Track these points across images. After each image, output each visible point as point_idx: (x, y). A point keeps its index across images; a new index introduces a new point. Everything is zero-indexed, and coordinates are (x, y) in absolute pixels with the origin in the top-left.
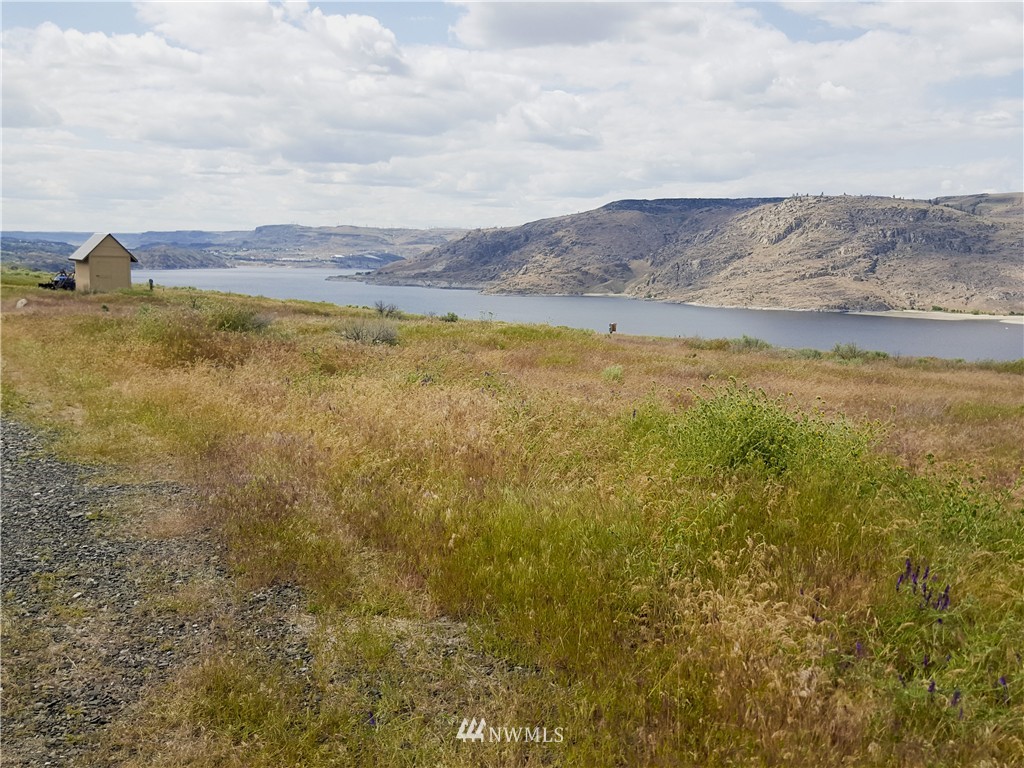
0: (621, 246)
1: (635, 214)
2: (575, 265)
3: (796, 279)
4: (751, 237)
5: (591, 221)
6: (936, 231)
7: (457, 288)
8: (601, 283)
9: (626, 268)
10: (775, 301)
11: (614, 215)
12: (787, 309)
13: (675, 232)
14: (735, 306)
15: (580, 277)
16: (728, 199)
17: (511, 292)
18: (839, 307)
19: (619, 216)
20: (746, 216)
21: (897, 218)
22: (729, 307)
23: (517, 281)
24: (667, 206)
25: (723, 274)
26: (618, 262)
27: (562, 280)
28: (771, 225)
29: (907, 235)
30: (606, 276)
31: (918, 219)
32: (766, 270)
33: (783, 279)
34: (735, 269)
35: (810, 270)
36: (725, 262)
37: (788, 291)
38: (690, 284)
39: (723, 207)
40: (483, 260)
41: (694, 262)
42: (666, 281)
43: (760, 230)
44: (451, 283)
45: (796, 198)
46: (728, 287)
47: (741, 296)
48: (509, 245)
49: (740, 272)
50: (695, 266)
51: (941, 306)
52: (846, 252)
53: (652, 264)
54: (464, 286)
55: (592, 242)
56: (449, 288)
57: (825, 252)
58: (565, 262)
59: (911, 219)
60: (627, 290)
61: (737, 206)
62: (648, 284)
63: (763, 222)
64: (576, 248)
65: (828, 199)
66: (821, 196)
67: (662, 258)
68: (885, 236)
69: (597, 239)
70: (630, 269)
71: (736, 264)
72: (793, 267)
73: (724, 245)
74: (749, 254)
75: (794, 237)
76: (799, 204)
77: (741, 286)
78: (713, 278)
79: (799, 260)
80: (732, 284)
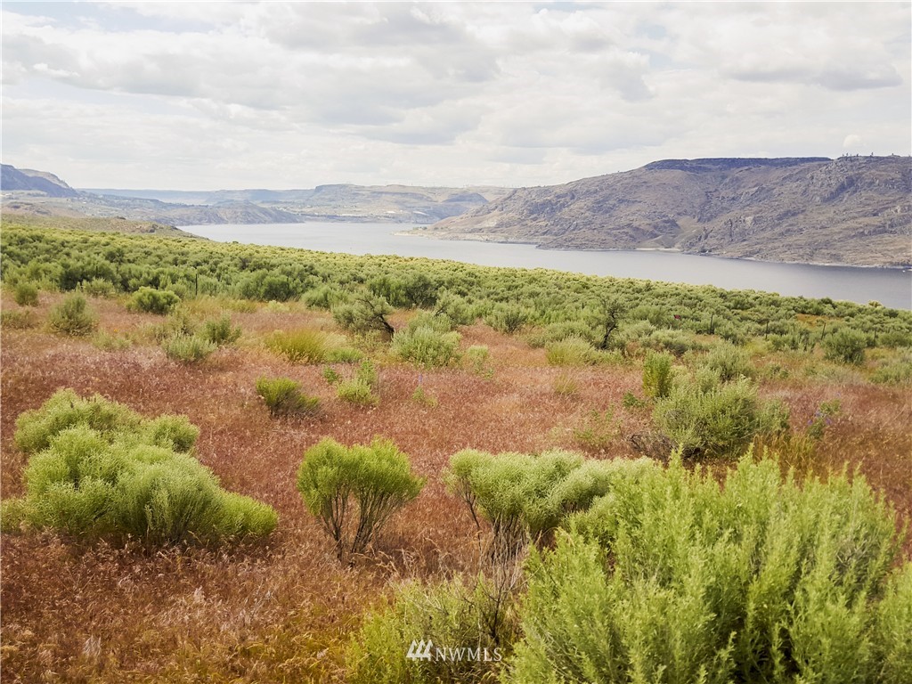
0: (666, 203)
1: (678, 173)
2: (624, 221)
3: (854, 236)
4: (802, 195)
5: (636, 180)
7: (513, 243)
8: (652, 238)
9: (673, 223)
10: (837, 257)
11: (656, 174)
12: (850, 265)
13: (716, 190)
14: (796, 262)
15: (631, 233)
16: (766, 159)
17: (568, 246)
18: (903, 264)
19: (661, 175)
20: (791, 176)
22: (790, 262)
23: (573, 236)
24: (706, 166)
25: (778, 230)
26: (666, 219)
27: (615, 236)
28: (823, 184)
30: (656, 232)
32: (822, 228)
33: (841, 235)
34: (790, 225)
35: (869, 228)
36: (779, 219)
37: (848, 248)
38: (745, 240)
39: (763, 167)
40: (532, 216)
41: (747, 219)
42: (719, 236)
43: (812, 188)
44: (507, 238)
45: (846, 158)
46: (785, 243)
47: (801, 252)
48: (556, 204)
49: (795, 228)
50: (749, 223)
52: (903, 210)
53: (699, 220)
54: (520, 240)
55: (638, 200)
56: (506, 243)
57: (881, 210)
58: (613, 219)
60: (678, 245)
61: (776, 165)
62: (700, 240)
63: (814, 181)
64: (622, 206)
65: (878, 159)
66: (871, 157)
67: (709, 215)
69: (643, 196)
70: (677, 225)
71: (791, 220)
72: (851, 224)
73: (777, 203)
74: (803, 211)
75: (847, 195)
76: (850, 164)
77: (799, 242)
78: (768, 234)
79: (855, 218)
80: (790, 240)
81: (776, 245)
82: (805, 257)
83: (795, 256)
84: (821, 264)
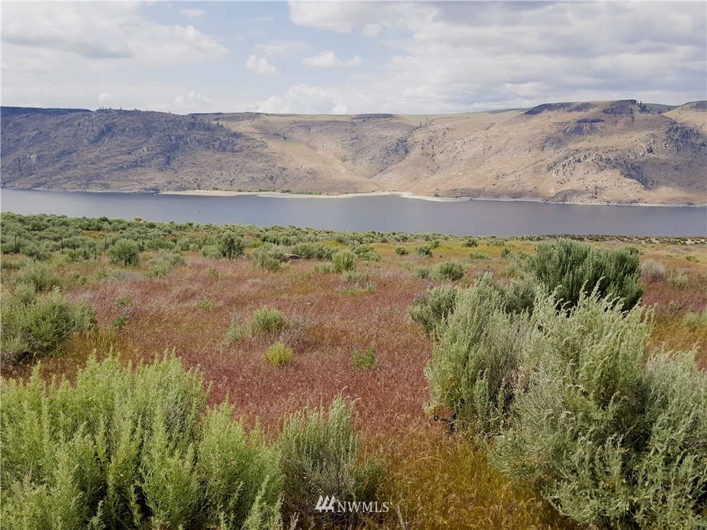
3: (117, 169)
4: (73, 138)
6: (203, 137)
10: (107, 186)
12: (116, 191)
14: (76, 190)
16: (40, 109)
18: (153, 189)
20: (62, 123)
21: (176, 128)
22: (71, 191)
25: (58, 166)
28: (87, 130)
29: (185, 139)
31: (189, 129)
32: (92, 163)
33: (107, 169)
34: (67, 162)
35: (126, 163)
36: (58, 157)
37: (114, 178)
38: (32, 174)
39: (39, 115)
41: (31, 157)
42: (11, 172)
43: (80, 132)
45: (103, 110)
46: (66, 176)
47: (79, 182)
49: (72, 164)
50: (34, 160)
51: (216, 187)
52: (148, 150)
57: (133, 150)
59: (186, 129)
61: (49, 114)
63: (81, 127)
65: (127, 112)
66: (120, 110)
68: (171, 140)
71: (67, 158)
72: (113, 160)
73: (54, 144)
74: (76, 151)
75: (107, 139)
76: (105, 115)
77: (76, 175)
78: (50, 169)
79: (115, 156)
80: (69, 173)
81: (58, 177)
82: (83, 186)
83: (75, 186)
84: (95, 191)
